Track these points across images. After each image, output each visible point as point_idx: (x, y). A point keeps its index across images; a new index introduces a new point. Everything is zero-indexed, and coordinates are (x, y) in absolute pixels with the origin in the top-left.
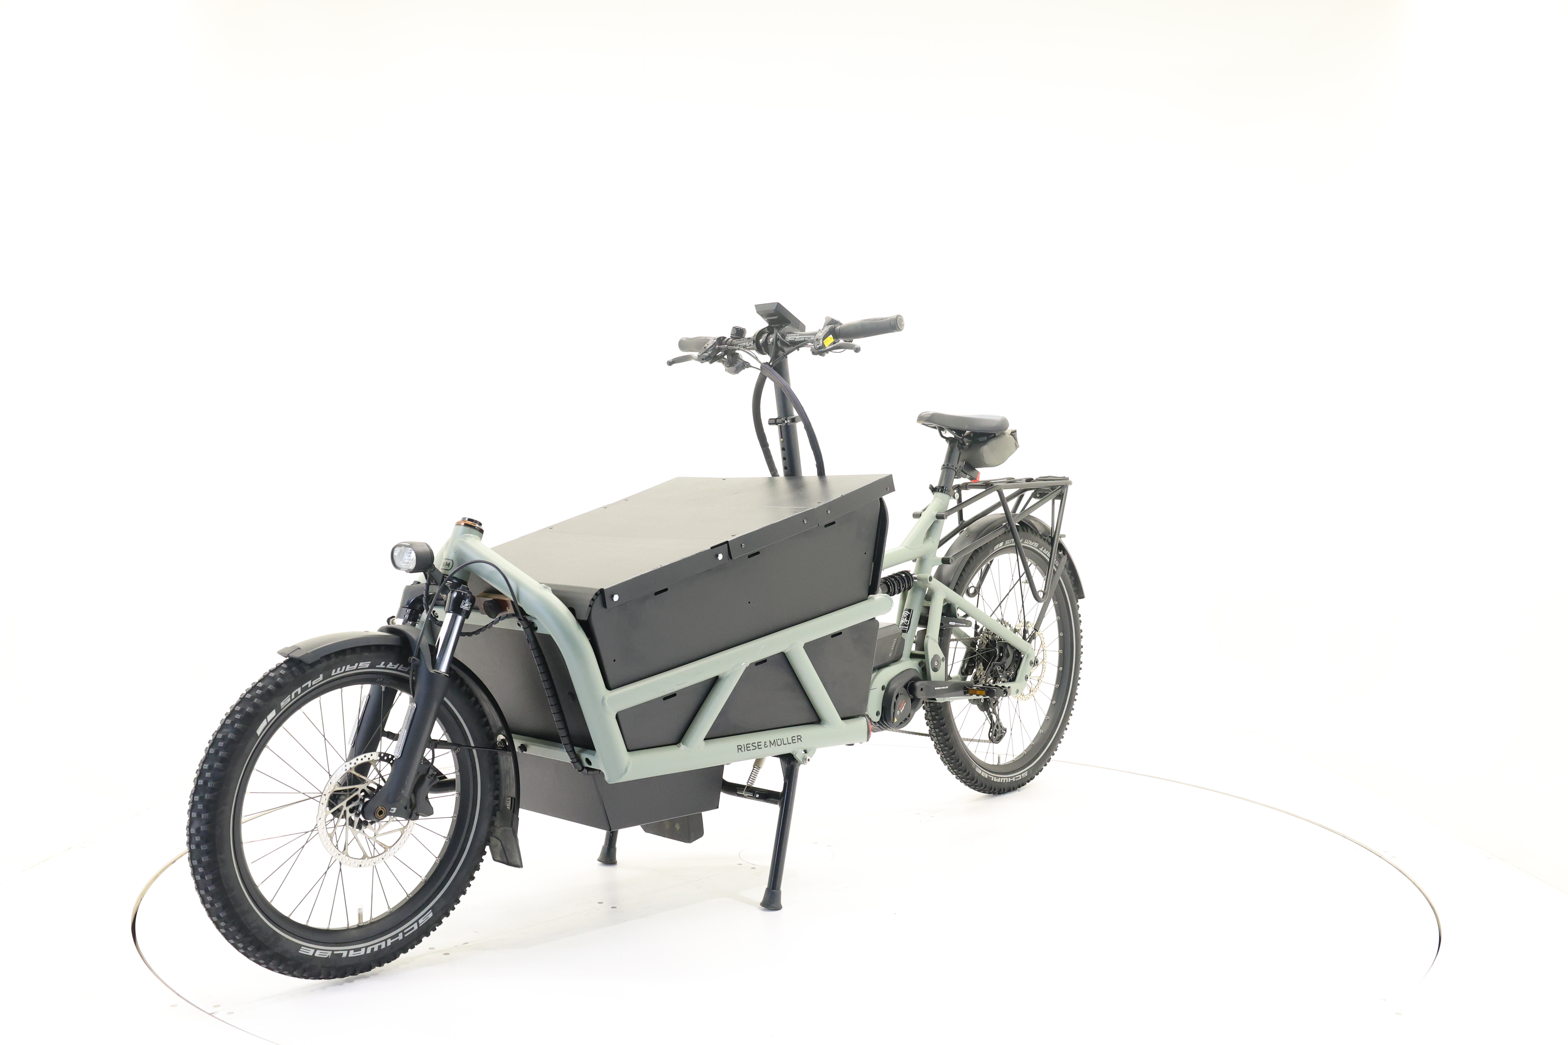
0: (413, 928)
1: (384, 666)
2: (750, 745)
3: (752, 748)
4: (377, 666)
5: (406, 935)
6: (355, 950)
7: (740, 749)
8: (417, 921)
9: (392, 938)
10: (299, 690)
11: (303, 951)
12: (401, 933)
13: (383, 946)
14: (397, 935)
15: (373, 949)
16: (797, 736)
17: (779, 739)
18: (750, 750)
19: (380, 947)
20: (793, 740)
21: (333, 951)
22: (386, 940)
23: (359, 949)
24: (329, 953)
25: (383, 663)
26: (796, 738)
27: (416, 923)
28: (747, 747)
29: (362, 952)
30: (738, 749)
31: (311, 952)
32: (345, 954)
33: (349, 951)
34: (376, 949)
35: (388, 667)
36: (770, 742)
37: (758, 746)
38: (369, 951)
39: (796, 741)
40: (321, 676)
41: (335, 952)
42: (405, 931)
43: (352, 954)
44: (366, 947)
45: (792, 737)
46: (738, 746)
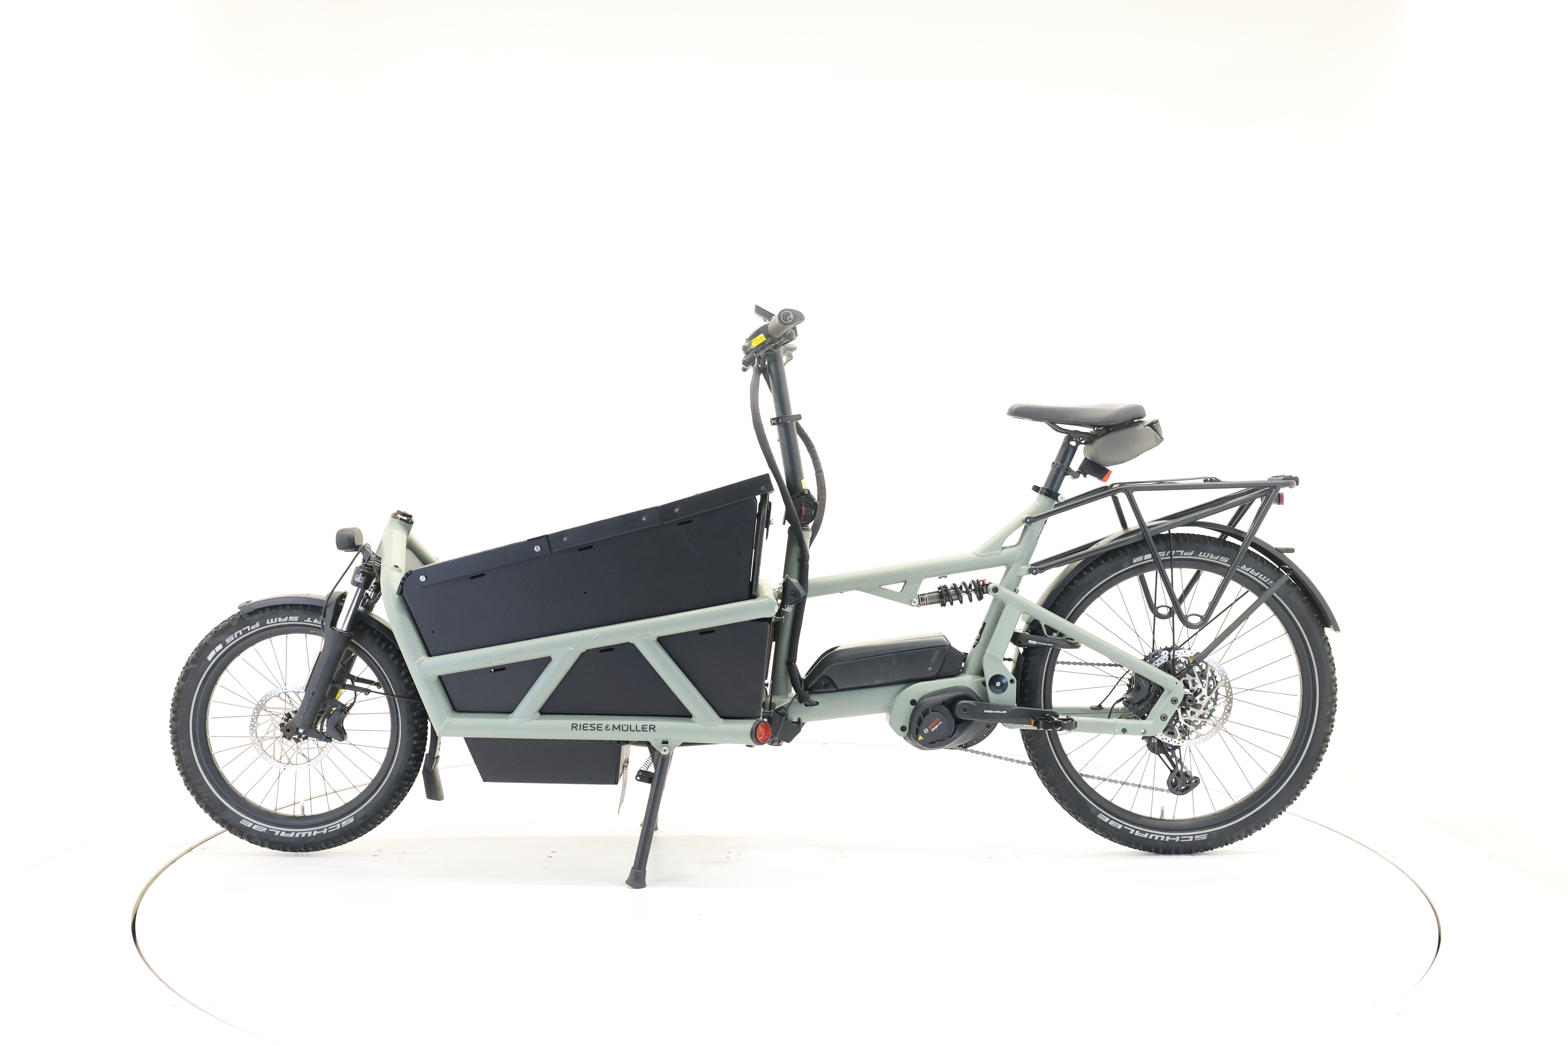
0: (336, 827)
1: (311, 622)
2: (588, 726)
3: (589, 728)
4: (305, 621)
5: (329, 831)
6: (287, 832)
7: (575, 727)
8: (341, 823)
9: (318, 830)
10: (240, 632)
11: (242, 822)
12: (326, 829)
13: (310, 835)
14: (323, 829)
15: (301, 835)
16: (650, 726)
17: (625, 725)
18: (587, 730)
19: (307, 834)
20: (643, 728)
21: (268, 828)
22: (313, 831)
23: (290, 832)
24: (265, 829)
25: (309, 619)
26: (648, 727)
27: (340, 824)
28: (583, 727)
29: (292, 835)
30: (572, 727)
31: (250, 825)
32: (277, 833)
33: (281, 831)
34: (303, 835)
35: (314, 622)
36: (614, 726)
37: (598, 727)
38: (297, 835)
39: (648, 729)
40: (258, 623)
41: (270, 830)
42: (329, 828)
43: (283, 834)
44: (296, 832)
45: (643, 726)
46: (573, 724)
